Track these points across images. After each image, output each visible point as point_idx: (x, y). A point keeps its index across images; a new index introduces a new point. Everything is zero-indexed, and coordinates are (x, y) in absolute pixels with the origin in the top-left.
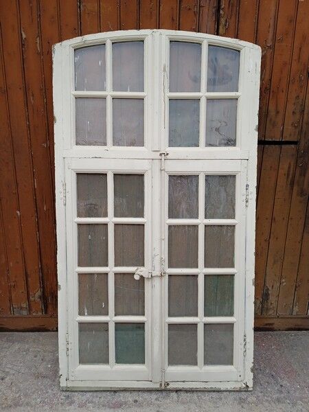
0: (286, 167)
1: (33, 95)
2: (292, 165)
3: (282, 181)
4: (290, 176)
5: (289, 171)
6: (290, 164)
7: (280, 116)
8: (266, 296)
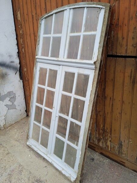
0: (130, 72)
3: (127, 80)
5: (131, 74)
7: (125, 40)
8: (121, 145)
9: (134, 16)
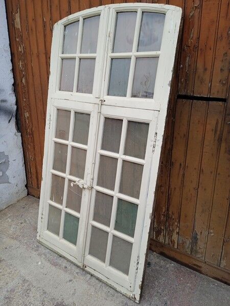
0: (214, 122)
2: (220, 122)
3: (210, 136)
4: (218, 133)
5: (216, 127)
6: (217, 120)
7: (208, 72)
8: (195, 239)
9: (225, 35)
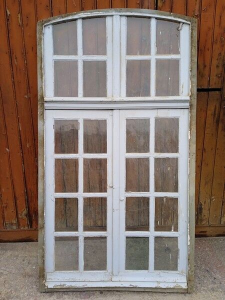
0: (213, 108)
1: (16, 58)
2: (217, 107)
5: (215, 112)
8: (200, 210)
9: (219, 40)
